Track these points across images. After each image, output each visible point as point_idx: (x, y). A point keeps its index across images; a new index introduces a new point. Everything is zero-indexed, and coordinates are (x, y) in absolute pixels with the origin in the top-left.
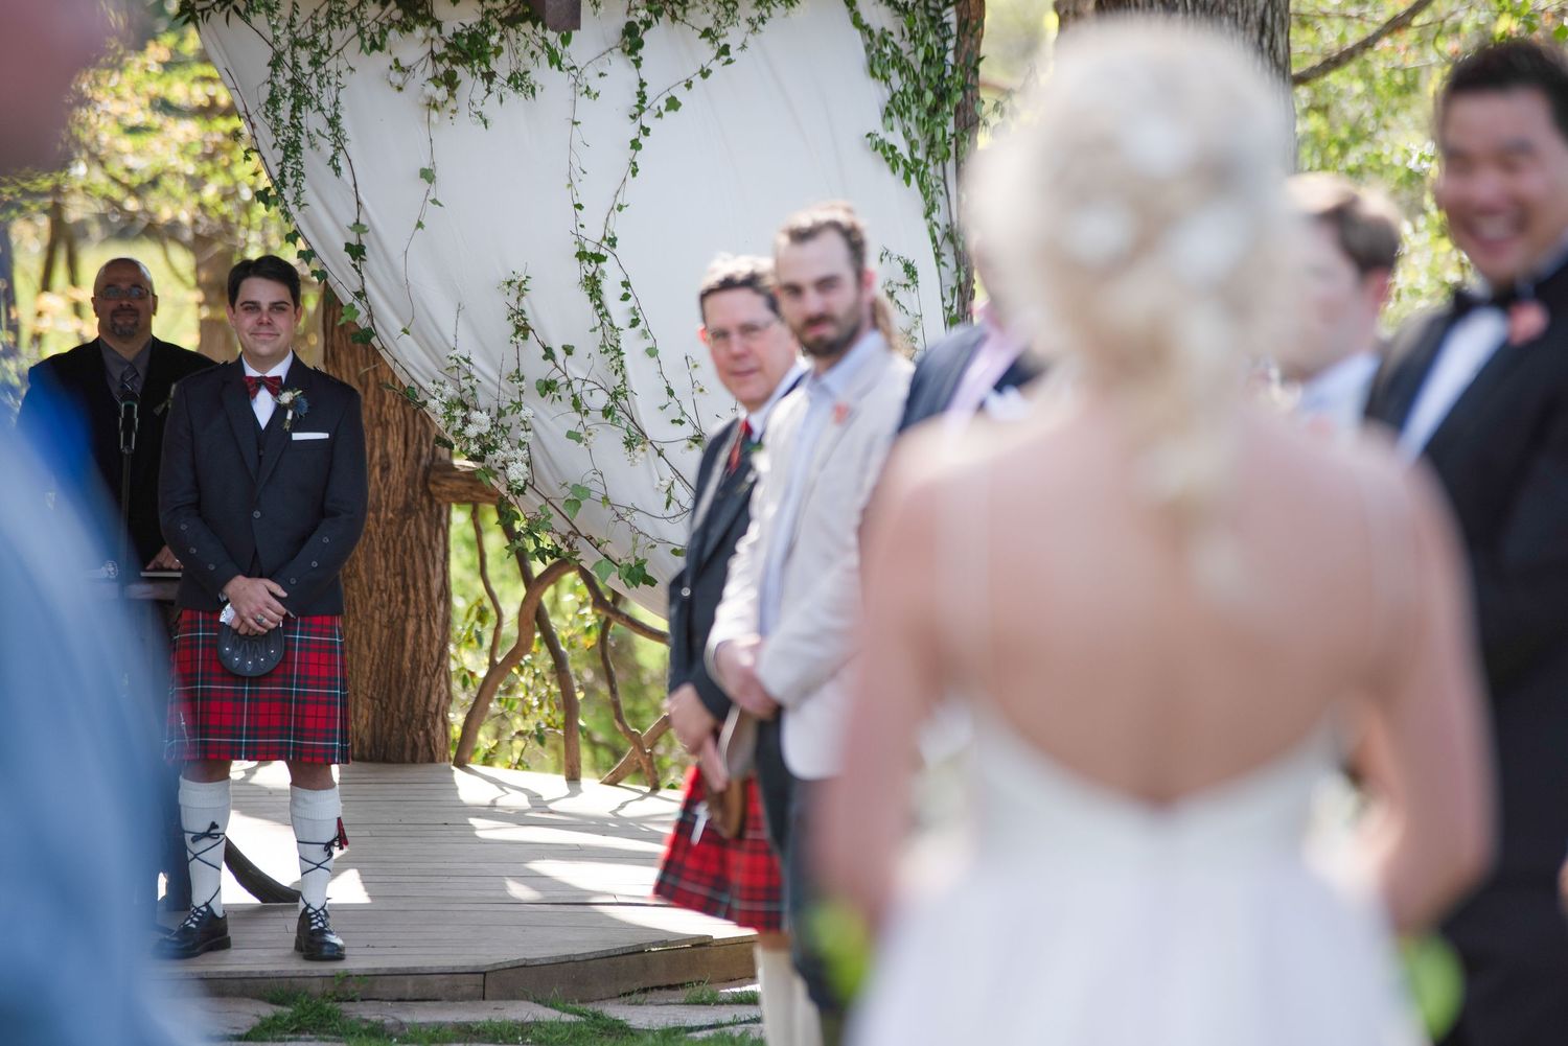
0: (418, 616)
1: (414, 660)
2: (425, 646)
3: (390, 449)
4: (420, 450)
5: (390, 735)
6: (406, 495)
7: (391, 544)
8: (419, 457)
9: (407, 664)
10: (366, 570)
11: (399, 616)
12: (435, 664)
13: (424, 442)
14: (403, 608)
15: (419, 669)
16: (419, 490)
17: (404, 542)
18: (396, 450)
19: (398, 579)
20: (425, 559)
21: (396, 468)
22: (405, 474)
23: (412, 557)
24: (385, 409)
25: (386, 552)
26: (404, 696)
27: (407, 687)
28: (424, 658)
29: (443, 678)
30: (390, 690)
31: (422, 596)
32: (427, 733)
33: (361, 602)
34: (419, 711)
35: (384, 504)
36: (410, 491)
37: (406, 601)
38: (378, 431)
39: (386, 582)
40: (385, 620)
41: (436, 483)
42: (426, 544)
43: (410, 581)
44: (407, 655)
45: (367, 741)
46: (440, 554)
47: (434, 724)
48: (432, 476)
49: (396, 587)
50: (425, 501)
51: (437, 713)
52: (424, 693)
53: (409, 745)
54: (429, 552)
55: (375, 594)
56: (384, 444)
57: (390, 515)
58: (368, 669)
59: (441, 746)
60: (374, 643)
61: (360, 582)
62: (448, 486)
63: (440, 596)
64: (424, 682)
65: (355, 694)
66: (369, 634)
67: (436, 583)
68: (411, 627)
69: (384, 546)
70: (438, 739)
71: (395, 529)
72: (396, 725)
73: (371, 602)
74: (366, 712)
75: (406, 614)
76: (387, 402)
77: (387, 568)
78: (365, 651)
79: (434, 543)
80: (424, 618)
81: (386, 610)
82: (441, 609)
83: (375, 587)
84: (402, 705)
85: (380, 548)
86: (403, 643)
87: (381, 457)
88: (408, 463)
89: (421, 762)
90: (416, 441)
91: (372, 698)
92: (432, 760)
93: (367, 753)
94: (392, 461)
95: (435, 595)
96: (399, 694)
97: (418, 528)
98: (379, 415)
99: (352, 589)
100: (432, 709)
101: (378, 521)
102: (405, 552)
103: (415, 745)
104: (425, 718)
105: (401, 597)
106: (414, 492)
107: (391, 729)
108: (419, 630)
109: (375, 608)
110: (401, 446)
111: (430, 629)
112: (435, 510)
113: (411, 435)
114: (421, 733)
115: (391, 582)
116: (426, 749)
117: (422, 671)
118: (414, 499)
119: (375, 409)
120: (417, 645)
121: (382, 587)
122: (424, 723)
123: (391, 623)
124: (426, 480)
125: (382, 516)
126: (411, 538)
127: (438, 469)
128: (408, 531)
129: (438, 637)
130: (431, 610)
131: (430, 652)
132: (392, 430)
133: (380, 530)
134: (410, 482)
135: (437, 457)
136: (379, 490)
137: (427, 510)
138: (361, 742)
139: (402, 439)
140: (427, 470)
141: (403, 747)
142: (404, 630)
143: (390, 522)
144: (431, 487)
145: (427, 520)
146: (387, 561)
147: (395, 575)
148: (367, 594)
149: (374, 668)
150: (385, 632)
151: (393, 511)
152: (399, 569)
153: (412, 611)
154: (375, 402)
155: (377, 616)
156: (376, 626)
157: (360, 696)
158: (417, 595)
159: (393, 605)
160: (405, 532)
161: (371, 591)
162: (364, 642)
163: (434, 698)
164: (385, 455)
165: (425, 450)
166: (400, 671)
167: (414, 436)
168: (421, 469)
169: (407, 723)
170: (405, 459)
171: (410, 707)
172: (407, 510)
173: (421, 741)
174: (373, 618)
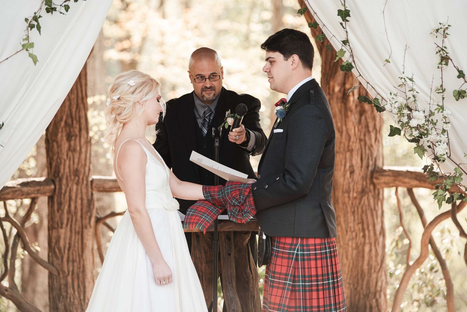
0: (370, 244)
1: (369, 264)
2: (374, 258)
3: (354, 162)
4: (368, 163)
5: (359, 301)
6: (363, 185)
7: (356, 209)
8: (368, 166)
9: (366, 267)
10: (345, 221)
11: (361, 244)
12: (379, 267)
13: (370, 158)
14: (363, 240)
15: (371, 269)
16: (368, 182)
17: (362, 208)
18: (357, 163)
19: (360, 226)
20: (372, 215)
21: (357, 171)
22: (362, 174)
23: (366, 215)
24: (351, 143)
25: (353, 213)
26: (365, 283)
27: (366, 278)
28: (374, 264)
29: (383, 273)
30: (358, 280)
31: (372, 233)
32: (377, 301)
33: (342, 237)
34: (372, 289)
35: (352, 189)
36: (364, 183)
37: (364, 236)
38: (348, 153)
39: (354, 227)
40: (354, 246)
41: (377, 178)
42: (373, 208)
43: (365, 226)
44: (366, 262)
46: (379, 213)
47: (380, 296)
48: (375, 175)
49: (359, 229)
50: (372, 187)
51: (381, 290)
52: (374, 281)
53: (368, 306)
54: (374, 212)
55: (349, 233)
56: (351, 160)
57: (355, 195)
59: (383, 307)
60: (349, 257)
61: (342, 228)
62: (383, 179)
63: (380, 234)
64: (374, 276)
66: (347, 252)
67: (378, 227)
68: (367, 249)
69: (353, 209)
70: (382, 303)
71: (358, 201)
72: (362, 297)
73: (347, 237)
74: (347, 290)
75: (364, 242)
76: (352, 139)
77: (354, 220)
78: (345, 260)
79: (377, 208)
80: (373, 244)
81: (354, 241)
82: (381, 240)
83: (349, 230)
85: (351, 211)
86: (363, 257)
87: (350, 167)
88: (363, 169)
91: (349, 284)
94: (355, 168)
95: (378, 233)
96: (363, 281)
97: (369, 201)
98: (348, 146)
99: (338, 231)
100: (379, 289)
101: (349, 197)
102: (363, 212)
104: (375, 293)
105: (361, 234)
106: (366, 183)
107: (359, 299)
108: (371, 250)
109: (349, 240)
110: (359, 161)
111: (376, 250)
112: (377, 192)
113: (364, 156)
114: (374, 300)
115: (356, 227)
116: (377, 308)
117: (373, 270)
118: (366, 186)
119: (346, 144)
120: (370, 258)
121: (352, 229)
122: (375, 296)
123: (357, 247)
124: (372, 177)
125: (351, 195)
126: (365, 205)
127: (377, 172)
128: (364, 202)
129: (380, 254)
130: (376, 240)
131: (376, 261)
132: (354, 153)
133: (350, 202)
134: (364, 178)
135: (376, 166)
136: (349, 183)
137: (373, 192)
139: (359, 158)
140: (372, 173)
142: (363, 250)
143: (355, 198)
144: (375, 181)
145: (374, 197)
146: (354, 217)
147: (359, 224)
148: (345, 233)
149: (350, 269)
150: (355, 252)
151: (357, 193)
152: (360, 221)
153: (367, 241)
154: (346, 140)
155: (350, 243)
156: (350, 249)
158: (369, 233)
159: (358, 238)
160: (362, 203)
161: (347, 231)
162: (345, 256)
163: (379, 283)
164: (352, 166)
165: (371, 163)
166: (362, 271)
167: (365, 157)
168: (369, 172)
169: (367, 296)
170: (361, 167)
171: (368, 288)
172: (363, 192)
173: (374, 304)
174: (348, 245)
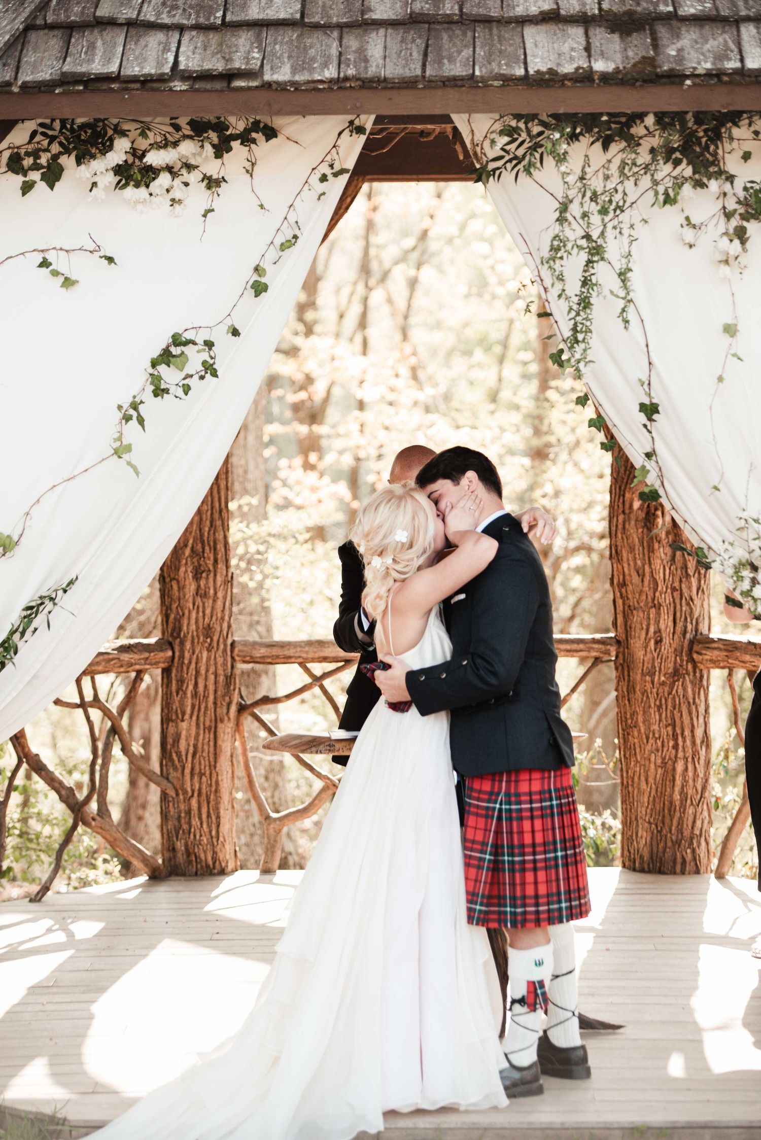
0: (686, 759)
1: (683, 793)
2: (691, 782)
3: (662, 627)
4: (686, 627)
5: (664, 852)
6: (675, 663)
7: (664, 701)
8: (685, 633)
9: (677, 796)
10: (644, 722)
11: (670, 759)
12: (699, 796)
13: (689, 620)
14: (674, 752)
15: (686, 800)
16: (685, 658)
17: (674, 697)
18: (667, 627)
19: (670, 729)
20: (690, 713)
21: (666, 641)
22: (674, 646)
23: (681, 711)
24: (657, 594)
25: (660, 708)
26: (675, 822)
27: (678, 814)
28: (691, 792)
29: (705, 807)
30: (664, 816)
31: (688, 742)
32: (694, 851)
33: (640, 747)
34: (687, 833)
35: (657, 669)
36: (678, 658)
37: (676, 747)
38: (653, 611)
39: (660, 731)
40: (659, 761)
41: (699, 653)
42: (691, 701)
43: (679, 731)
44: (677, 789)
45: (646, 857)
46: (702, 709)
47: (700, 845)
48: (696, 647)
49: (668, 735)
50: (690, 667)
51: (701, 835)
52: (691, 819)
53: (679, 860)
54: (693, 707)
55: (651, 741)
56: (658, 622)
57: (663, 678)
58: (646, 800)
59: (704, 861)
60: (651, 780)
62: (709, 655)
63: (702, 742)
64: (691, 811)
65: (636, 819)
66: (646, 772)
67: (699, 732)
68: (680, 767)
69: (658, 703)
70: (702, 856)
71: (667, 689)
72: (669, 844)
73: (648, 747)
74: (645, 834)
75: (676, 757)
76: (659, 589)
77: (660, 720)
78: (643, 785)
79: (697, 700)
80: (690, 759)
81: (660, 754)
82: (703, 753)
83: (651, 736)
84: (673, 828)
85: (655, 705)
86: (674, 780)
87: (655, 633)
88: (676, 636)
89: (689, 874)
90: (683, 619)
91: (649, 823)
92: (697, 872)
93: (646, 867)
94: (664, 635)
95: (698, 741)
96: (671, 820)
97: (685, 689)
98: (653, 599)
99: (633, 737)
100: (697, 832)
101: (653, 682)
102: (674, 707)
103: (684, 861)
104: (692, 839)
105: (671, 743)
106: (682, 660)
107: (665, 847)
108: (686, 769)
109: (651, 752)
110: (671, 624)
111: (695, 769)
112: (698, 675)
113: (678, 614)
114: (689, 851)
115: (664, 731)
116: (693, 864)
117: (689, 801)
118: (681, 666)
119: (651, 595)
120: (685, 781)
121: (657, 735)
122: (691, 843)
123: (664, 763)
124: (690, 650)
125: (657, 679)
126: (679, 697)
127: (700, 642)
128: (677, 691)
129: (701, 775)
130: (695, 753)
131: (695, 786)
132: (663, 610)
133: (655, 690)
134: (678, 652)
135: (699, 633)
136: (653, 659)
137: (692, 674)
138: (642, 857)
139: (671, 618)
140: (692, 643)
141: (675, 862)
142: (674, 769)
143: (663, 684)
144: (695, 656)
145: (692, 682)
146: (660, 715)
147: (667, 726)
148: (645, 741)
149: (651, 799)
150: (660, 771)
151: (665, 675)
152: (670, 722)
153: (680, 754)
154: (650, 588)
155: (653, 759)
156: (652, 766)
157: (640, 821)
158: (684, 741)
159: (665, 749)
160: (674, 692)
161: (648, 739)
162: (643, 778)
163: (699, 824)
164: (658, 631)
165: (689, 627)
166: (672, 802)
167: (681, 616)
168: (686, 642)
169: (678, 843)
170: (674, 633)
171: (680, 831)
172: (676, 674)
173: (689, 857)
174: (650, 760)
